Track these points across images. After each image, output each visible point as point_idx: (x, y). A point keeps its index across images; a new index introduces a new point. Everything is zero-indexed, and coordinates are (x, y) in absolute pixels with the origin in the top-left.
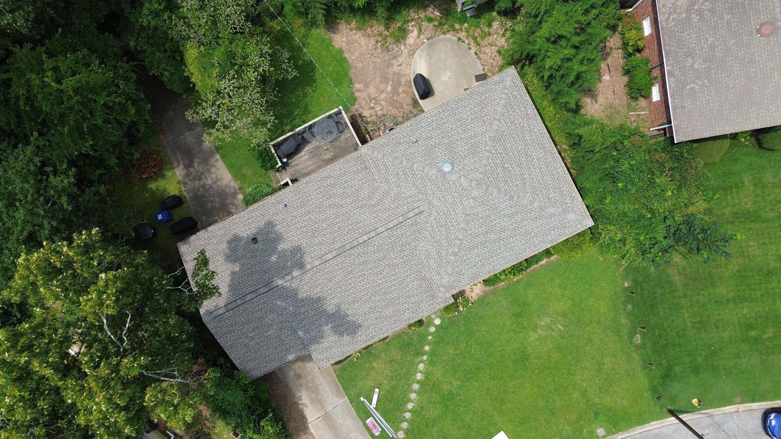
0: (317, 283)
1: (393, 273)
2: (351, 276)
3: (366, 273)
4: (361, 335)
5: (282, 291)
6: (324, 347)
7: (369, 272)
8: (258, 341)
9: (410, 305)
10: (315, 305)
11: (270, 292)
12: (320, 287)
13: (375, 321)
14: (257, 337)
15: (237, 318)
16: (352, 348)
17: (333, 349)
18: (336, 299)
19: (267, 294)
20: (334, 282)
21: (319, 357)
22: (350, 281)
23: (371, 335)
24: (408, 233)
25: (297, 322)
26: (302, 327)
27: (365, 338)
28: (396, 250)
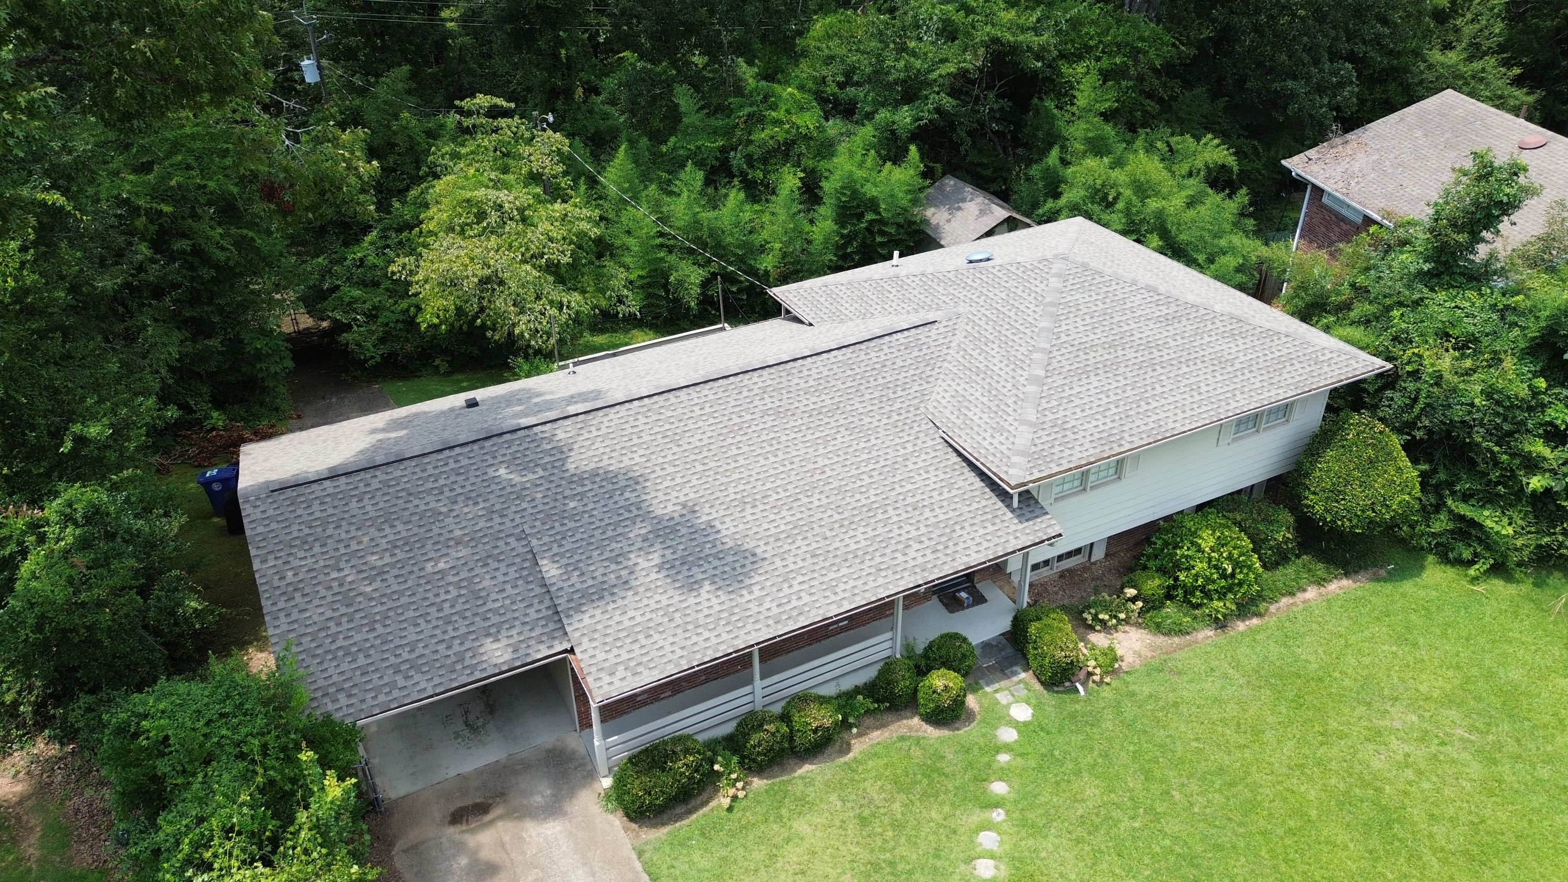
0: (635, 441)
1: (862, 445)
2: (738, 438)
3: (784, 438)
4: (760, 601)
5: (525, 445)
6: (627, 623)
7: (793, 435)
8: (395, 587)
9: (923, 530)
10: (616, 498)
11: (487, 444)
12: (642, 452)
13: (810, 561)
14: (396, 572)
15: (354, 504)
16: (725, 636)
17: (656, 637)
18: (685, 491)
19: (475, 447)
20: (686, 447)
21: (601, 656)
22: (736, 452)
23: (794, 603)
24: (899, 363)
25: (546, 539)
26: (561, 555)
27: (775, 610)
28: (867, 397)
